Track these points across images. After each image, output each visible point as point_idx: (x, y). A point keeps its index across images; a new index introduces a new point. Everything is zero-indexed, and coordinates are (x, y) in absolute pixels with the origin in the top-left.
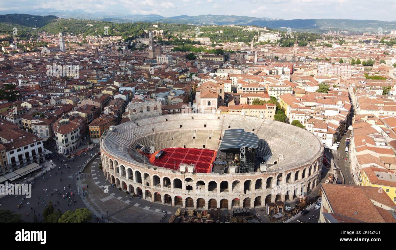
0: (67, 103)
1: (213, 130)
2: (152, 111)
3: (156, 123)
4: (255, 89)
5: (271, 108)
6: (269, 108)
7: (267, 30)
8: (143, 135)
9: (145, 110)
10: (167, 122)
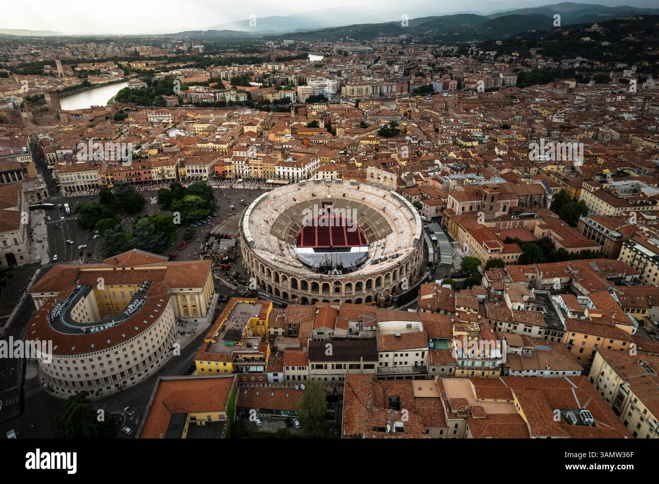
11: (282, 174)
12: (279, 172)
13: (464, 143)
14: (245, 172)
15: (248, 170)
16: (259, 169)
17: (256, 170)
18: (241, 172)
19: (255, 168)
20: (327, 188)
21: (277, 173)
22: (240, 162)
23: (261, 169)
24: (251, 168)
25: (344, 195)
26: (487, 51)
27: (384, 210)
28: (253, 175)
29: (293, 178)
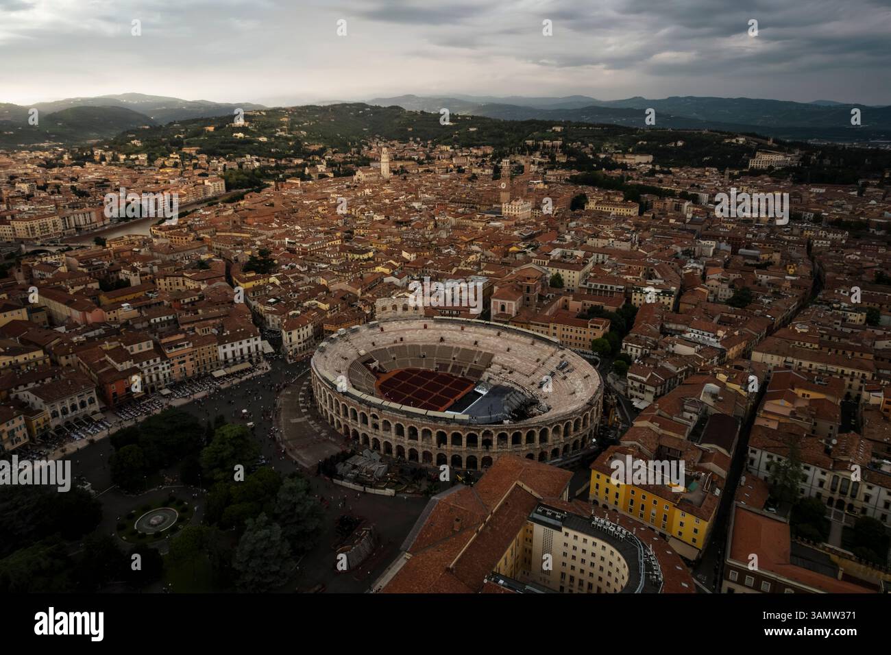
0: (322, 283)
1: (483, 351)
2: (410, 312)
3: (409, 330)
4: (609, 287)
5: (595, 327)
6: (591, 327)
7: (775, 145)
8: (383, 345)
9: (400, 309)
10: (425, 330)
11: (230, 355)
12: (225, 354)
13: (361, 257)
14: (161, 377)
15: (167, 371)
16: (188, 362)
17: (182, 365)
18: (154, 378)
19: (180, 363)
20: (348, 343)
21: (222, 357)
22: (151, 361)
23: (191, 360)
24: (172, 365)
25: (373, 344)
26: (132, 154)
27: (442, 340)
28: (177, 375)
29: (250, 356)
